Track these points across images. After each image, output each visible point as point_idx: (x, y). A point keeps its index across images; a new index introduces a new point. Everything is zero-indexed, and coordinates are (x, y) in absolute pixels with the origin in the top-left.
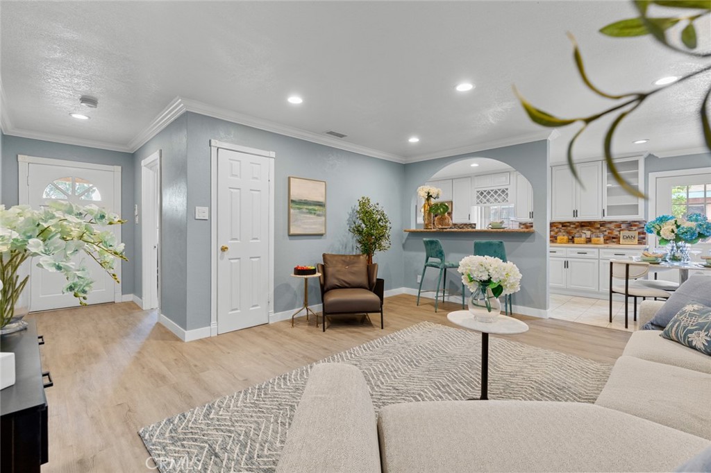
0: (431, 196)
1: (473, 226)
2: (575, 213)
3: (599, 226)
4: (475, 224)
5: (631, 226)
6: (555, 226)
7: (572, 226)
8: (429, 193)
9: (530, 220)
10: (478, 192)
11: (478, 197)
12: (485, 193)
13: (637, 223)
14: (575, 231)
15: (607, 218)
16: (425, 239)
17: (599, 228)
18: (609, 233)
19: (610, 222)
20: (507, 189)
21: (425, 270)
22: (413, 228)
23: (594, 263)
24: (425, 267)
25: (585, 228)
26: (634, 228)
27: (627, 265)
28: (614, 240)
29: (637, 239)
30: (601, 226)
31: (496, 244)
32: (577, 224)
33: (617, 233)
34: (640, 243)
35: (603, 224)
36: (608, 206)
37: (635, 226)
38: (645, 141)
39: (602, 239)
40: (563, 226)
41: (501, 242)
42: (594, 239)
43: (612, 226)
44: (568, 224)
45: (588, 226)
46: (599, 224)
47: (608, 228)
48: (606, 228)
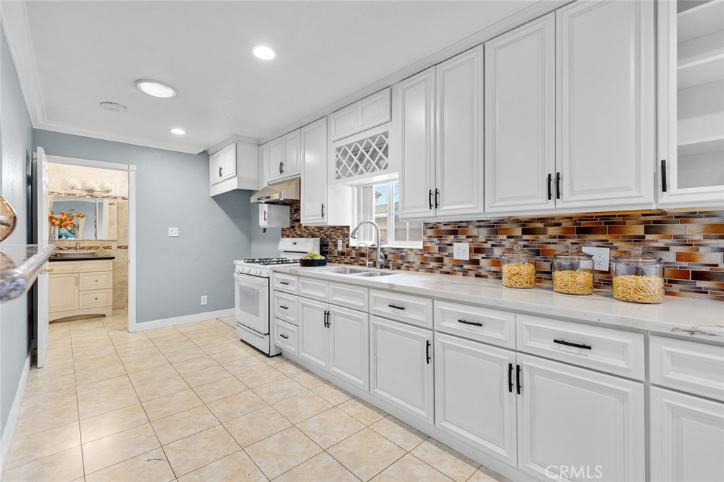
1: (345, 232)
2: (554, 186)
3: (640, 230)
4: (347, 228)
6: (504, 231)
7: (552, 231)
9: (432, 213)
10: (339, 149)
11: (339, 164)
12: (350, 152)
14: (559, 248)
15: (677, 198)
17: (639, 239)
18: (679, 257)
20: (386, 134)
23: (623, 396)
25: (590, 237)
28: (700, 284)
30: (647, 231)
32: (566, 224)
35: (656, 222)
39: (653, 281)
40: (525, 232)
42: (623, 280)
44: (541, 225)
45: (603, 231)
46: (644, 222)
47: (676, 237)
48: (670, 237)
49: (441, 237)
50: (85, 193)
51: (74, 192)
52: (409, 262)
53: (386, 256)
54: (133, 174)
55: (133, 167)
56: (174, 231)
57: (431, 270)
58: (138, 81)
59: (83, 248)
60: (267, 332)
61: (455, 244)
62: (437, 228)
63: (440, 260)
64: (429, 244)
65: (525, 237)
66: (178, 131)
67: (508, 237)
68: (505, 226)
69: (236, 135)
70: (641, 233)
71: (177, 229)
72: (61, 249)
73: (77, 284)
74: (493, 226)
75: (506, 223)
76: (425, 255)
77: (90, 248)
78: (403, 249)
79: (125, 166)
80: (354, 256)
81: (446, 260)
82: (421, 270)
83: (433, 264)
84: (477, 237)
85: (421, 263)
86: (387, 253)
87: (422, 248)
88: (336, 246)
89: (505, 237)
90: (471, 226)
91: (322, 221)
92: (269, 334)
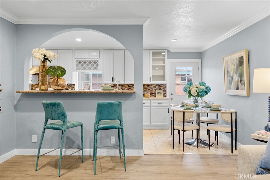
0: (47, 59)
1: (73, 86)
4: (74, 85)
5: (160, 87)
6: (125, 87)
8: (45, 56)
10: (77, 61)
11: (77, 66)
12: (83, 63)
13: (163, 85)
15: (152, 82)
16: (44, 101)
18: (151, 91)
19: (151, 85)
20: (98, 61)
21: (44, 133)
22: (27, 89)
24: (45, 129)
26: (162, 88)
27: (184, 113)
28: (153, 95)
29: (163, 94)
30: (147, 87)
31: (116, 104)
33: (154, 91)
34: (164, 96)
36: (152, 76)
37: (162, 87)
38: (175, 40)
39: (149, 94)
40: (129, 87)
41: (120, 103)
43: (152, 87)
46: (147, 85)
47: (151, 88)
48: (150, 88)
65: (129, 88)
68: (125, 86)
70: (146, 87)
89: (125, 88)
91: (71, 83)
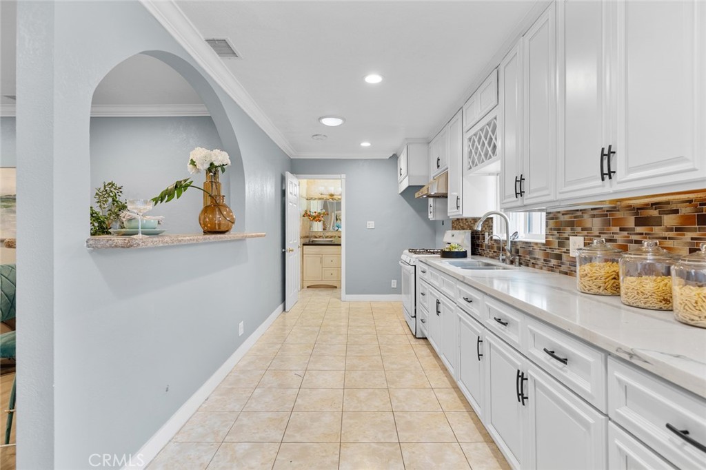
6: (617, 222)
7: (668, 220)
10: (470, 140)
11: (470, 154)
14: (676, 245)
20: (496, 119)
32: (685, 210)
40: (639, 222)
44: (655, 213)
49: (559, 229)
50: (328, 197)
51: (323, 196)
52: (535, 259)
53: (517, 251)
54: (344, 180)
55: (344, 176)
56: (371, 225)
57: (552, 269)
58: (320, 118)
59: (327, 237)
60: (414, 315)
61: (571, 237)
62: (557, 218)
63: (559, 257)
64: (550, 238)
65: (639, 229)
66: (366, 144)
67: (621, 230)
68: (617, 215)
69: (406, 139)
71: (373, 222)
72: (316, 237)
73: (321, 262)
74: (606, 215)
75: (618, 211)
76: (548, 251)
77: (331, 237)
78: (530, 243)
79: (338, 176)
80: (496, 250)
81: (564, 256)
82: (544, 268)
83: (554, 262)
84: (591, 229)
85: (545, 260)
86: (518, 247)
87: (544, 241)
88: (484, 238)
89: (617, 229)
90: (586, 216)
91: (458, 213)
92: (415, 317)
